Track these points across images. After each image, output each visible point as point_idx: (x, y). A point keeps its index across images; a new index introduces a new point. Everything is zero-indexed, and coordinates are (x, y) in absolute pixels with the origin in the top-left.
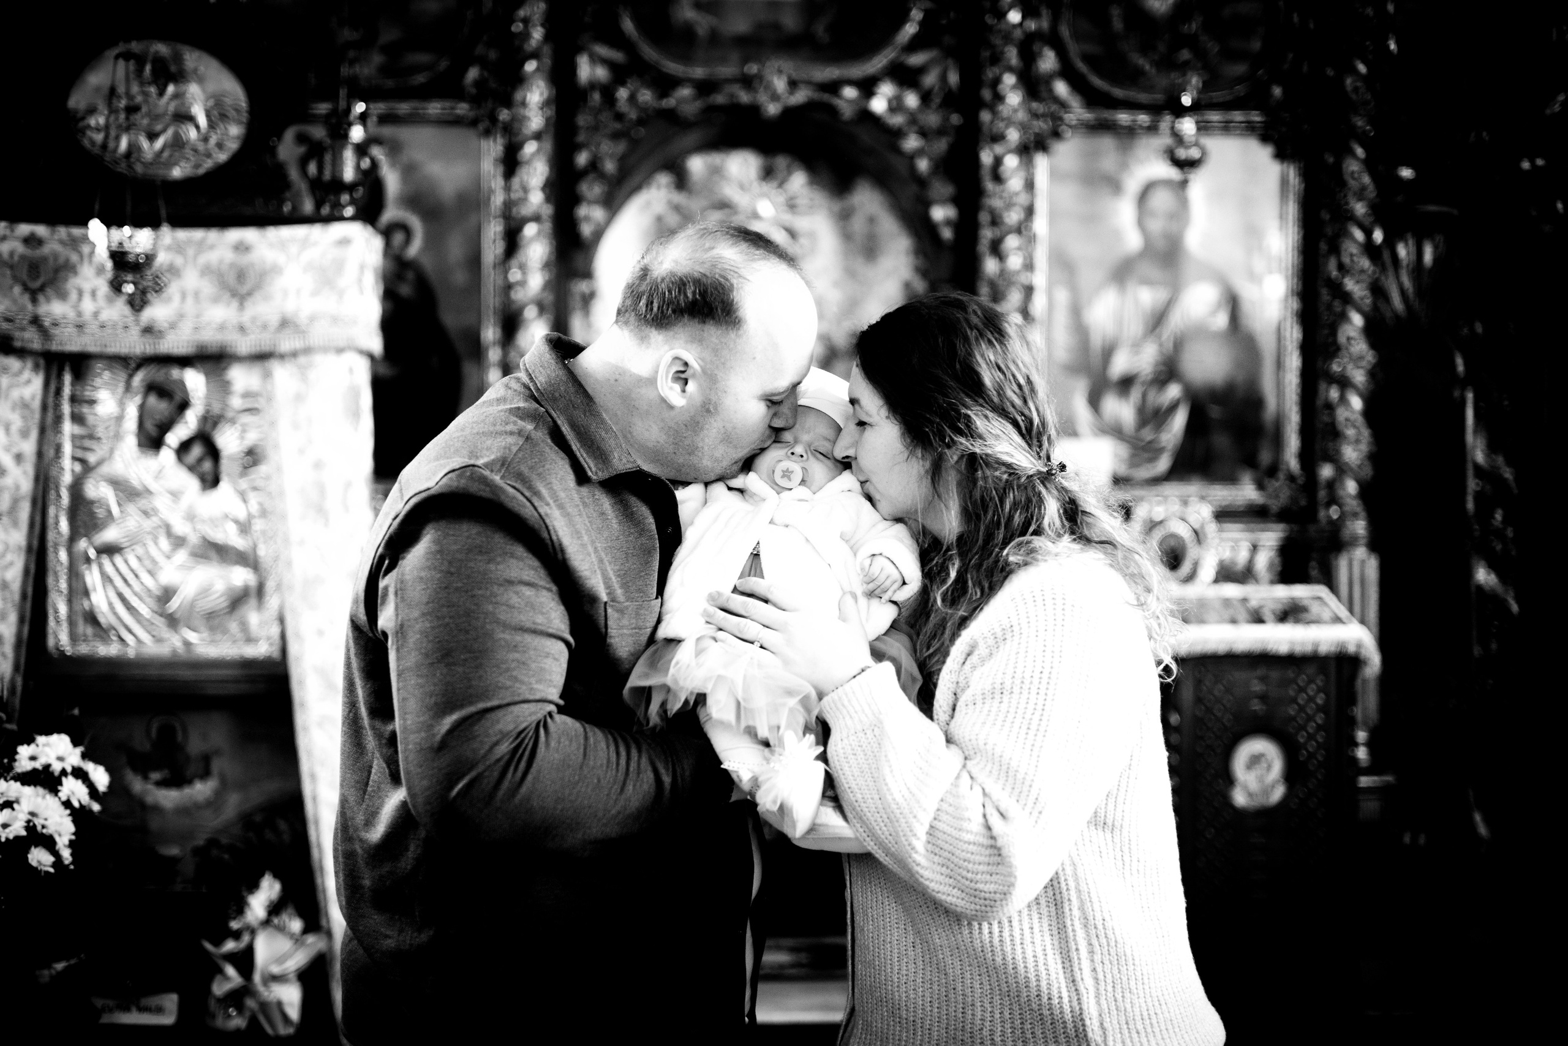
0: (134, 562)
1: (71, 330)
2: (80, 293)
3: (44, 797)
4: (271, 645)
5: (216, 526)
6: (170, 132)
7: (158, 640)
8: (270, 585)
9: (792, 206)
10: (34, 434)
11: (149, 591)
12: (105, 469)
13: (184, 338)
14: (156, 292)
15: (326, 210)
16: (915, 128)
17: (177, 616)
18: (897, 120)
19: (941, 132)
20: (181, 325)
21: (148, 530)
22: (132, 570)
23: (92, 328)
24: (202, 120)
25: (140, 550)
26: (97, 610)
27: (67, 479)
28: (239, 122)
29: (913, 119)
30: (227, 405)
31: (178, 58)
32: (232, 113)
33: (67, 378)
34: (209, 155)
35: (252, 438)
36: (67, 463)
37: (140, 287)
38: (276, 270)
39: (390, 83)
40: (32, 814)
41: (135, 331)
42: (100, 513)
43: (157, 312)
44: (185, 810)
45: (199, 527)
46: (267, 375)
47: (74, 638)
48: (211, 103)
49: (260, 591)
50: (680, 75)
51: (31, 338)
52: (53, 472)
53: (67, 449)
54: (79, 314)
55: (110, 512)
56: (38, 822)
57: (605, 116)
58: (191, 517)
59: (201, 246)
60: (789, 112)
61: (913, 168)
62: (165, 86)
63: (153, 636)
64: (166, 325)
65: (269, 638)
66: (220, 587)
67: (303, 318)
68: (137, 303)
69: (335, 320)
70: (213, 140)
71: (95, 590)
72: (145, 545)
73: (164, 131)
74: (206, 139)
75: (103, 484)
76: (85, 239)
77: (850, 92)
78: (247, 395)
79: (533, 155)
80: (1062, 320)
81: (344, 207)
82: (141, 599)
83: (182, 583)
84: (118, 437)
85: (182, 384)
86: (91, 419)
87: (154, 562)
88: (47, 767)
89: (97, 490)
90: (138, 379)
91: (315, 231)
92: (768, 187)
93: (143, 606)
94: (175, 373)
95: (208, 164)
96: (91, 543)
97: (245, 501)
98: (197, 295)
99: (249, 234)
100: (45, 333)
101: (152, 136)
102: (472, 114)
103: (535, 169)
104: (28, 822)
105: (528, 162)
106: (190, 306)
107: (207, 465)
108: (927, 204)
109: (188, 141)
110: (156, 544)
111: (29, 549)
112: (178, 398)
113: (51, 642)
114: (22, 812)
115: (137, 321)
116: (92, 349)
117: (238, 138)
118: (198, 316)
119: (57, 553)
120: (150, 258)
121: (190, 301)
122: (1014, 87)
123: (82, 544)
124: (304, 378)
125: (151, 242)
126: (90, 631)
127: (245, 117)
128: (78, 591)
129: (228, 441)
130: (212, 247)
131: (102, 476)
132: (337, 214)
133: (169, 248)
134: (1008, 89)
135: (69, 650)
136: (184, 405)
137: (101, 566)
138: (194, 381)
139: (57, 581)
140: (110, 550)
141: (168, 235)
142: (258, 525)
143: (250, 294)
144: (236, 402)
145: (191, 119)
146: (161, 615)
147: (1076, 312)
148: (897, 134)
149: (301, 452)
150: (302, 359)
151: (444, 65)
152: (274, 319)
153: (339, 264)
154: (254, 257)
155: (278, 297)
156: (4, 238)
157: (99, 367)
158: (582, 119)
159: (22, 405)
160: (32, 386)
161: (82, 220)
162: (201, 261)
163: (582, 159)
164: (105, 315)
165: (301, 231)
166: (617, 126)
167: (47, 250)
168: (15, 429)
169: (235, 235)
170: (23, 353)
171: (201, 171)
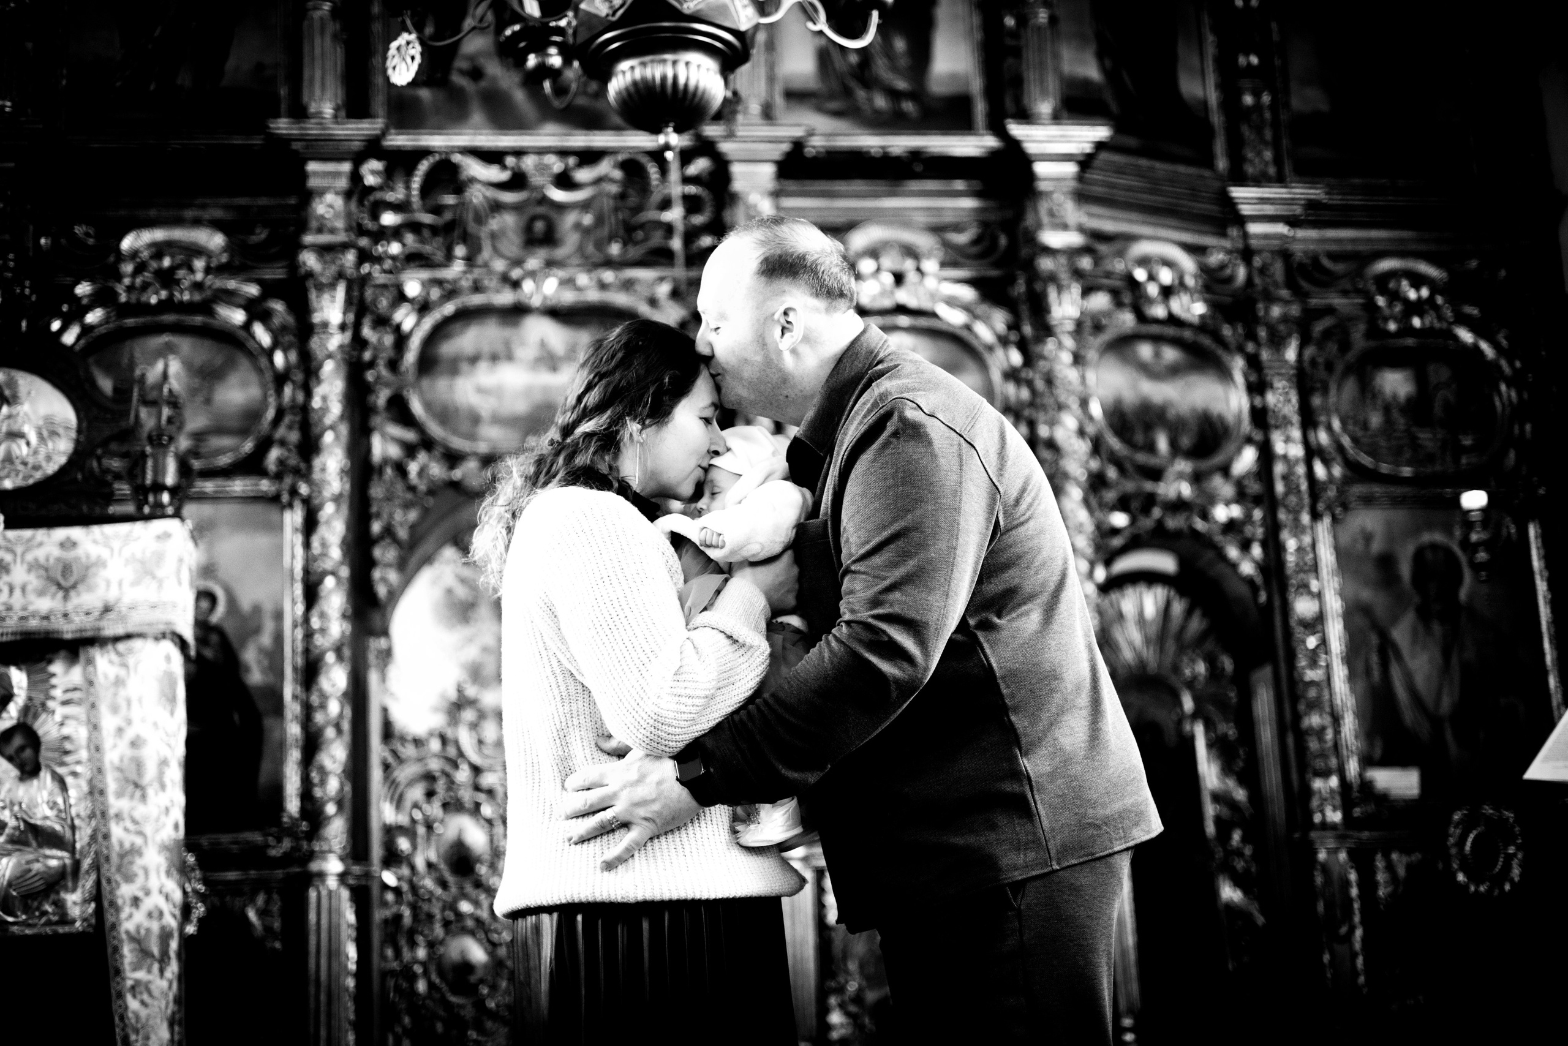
5: (37, 809)
6: (3, 449)
8: (87, 864)
13: (10, 627)
15: (146, 509)
20: (7, 616)
24: (33, 437)
28: (67, 438)
30: (48, 698)
31: (13, 384)
32: (62, 431)
34: (38, 468)
38: (101, 563)
45: (19, 811)
46: (90, 660)
48: (42, 422)
49: (75, 871)
50: (466, 449)
57: (397, 488)
58: (10, 802)
59: (30, 544)
66: (36, 869)
67: (124, 604)
69: (154, 606)
70: (42, 455)
74: (35, 453)
79: (331, 515)
81: (164, 506)
85: (6, 677)
91: (138, 527)
95: (37, 476)
97: (64, 785)
98: (24, 588)
99: (76, 533)
102: (273, 490)
103: (333, 527)
105: (326, 521)
106: (17, 598)
107: (28, 755)
109: (19, 456)
112: (6, 688)
117: (66, 452)
118: (24, 608)
121: (18, 592)
124: (122, 663)
127: (73, 433)
129: (48, 729)
130: (40, 544)
132: (158, 512)
136: (8, 698)
138: (18, 678)
143: (74, 587)
144: (57, 694)
145: (24, 437)
149: (120, 731)
150: (121, 646)
151: (248, 446)
152: (99, 605)
153: (159, 557)
154: (80, 552)
155: (102, 585)
158: (376, 491)
162: (29, 557)
163: (377, 527)
165: (123, 528)
166: (409, 496)
169: (61, 533)
171: (31, 481)
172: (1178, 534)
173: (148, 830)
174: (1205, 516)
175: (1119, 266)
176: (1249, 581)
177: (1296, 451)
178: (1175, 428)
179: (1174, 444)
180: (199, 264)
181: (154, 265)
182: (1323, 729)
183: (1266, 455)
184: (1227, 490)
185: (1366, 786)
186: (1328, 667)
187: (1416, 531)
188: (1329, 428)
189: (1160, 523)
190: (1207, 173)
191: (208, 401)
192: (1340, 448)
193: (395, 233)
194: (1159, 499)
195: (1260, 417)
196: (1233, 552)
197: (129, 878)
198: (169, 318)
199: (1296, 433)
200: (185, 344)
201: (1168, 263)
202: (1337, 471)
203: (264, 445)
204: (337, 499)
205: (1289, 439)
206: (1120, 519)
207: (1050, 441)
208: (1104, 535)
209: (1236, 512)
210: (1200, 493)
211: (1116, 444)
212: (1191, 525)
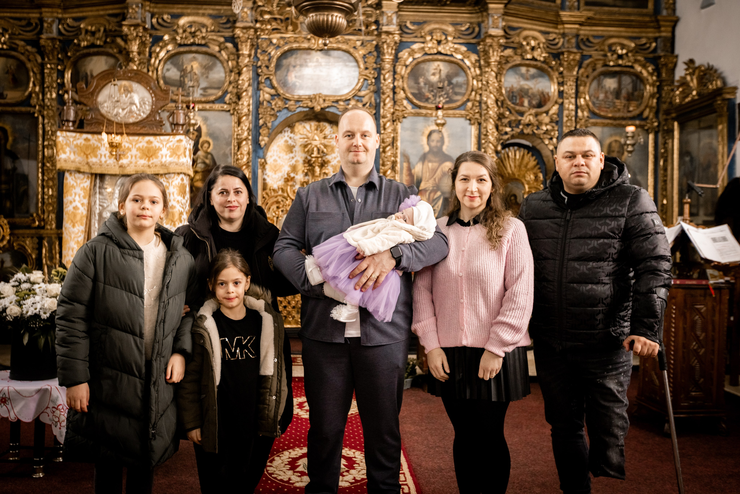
1: (98, 166)
2: (101, 156)
6: (128, 108)
10: (87, 197)
12: (109, 208)
13: (132, 169)
14: (123, 155)
15: (175, 132)
20: (131, 165)
23: (104, 166)
24: (138, 105)
27: (97, 211)
28: (149, 105)
31: (131, 86)
32: (147, 103)
33: (98, 181)
36: (97, 206)
37: (118, 153)
38: (160, 149)
39: (203, 99)
41: (117, 167)
43: (124, 161)
48: (140, 99)
51: (85, 169)
52: (93, 209)
53: (98, 202)
54: (101, 162)
57: (268, 109)
59: (137, 142)
60: (322, 109)
62: (127, 94)
64: (126, 165)
67: (167, 164)
68: (118, 158)
69: (177, 164)
70: (141, 111)
74: (139, 110)
75: (108, 213)
76: (102, 139)
77: (342, 103)
79: (245, 120)
80: (405, 171)
81: (180, 131)
84: (113, 199)
86: (105, 194)
89: (106, 214)
91: (171, 137)
92: (317, 132)
95: (140, 118)
98: (136, 156)
99: (151, 138)
100: (90, 167)
101: (123, 109)
102: (228, 109)
103: (246, 124)
105: (243, 122)
106: (133, 160)
109: (134, 111)
111: (85, 231)
115: (118, 164)
116: (105, 172)
117: (149, 110)
118: (136, 163)
120: (120, 144)
121: (134, 158)
122: (389, 102)
124: (168, 181)
125: (121, 140)
127: (151, 104)
130: (141, 142)
131: (108, 211)
132: (178, 133)
133: (127, 142)
134: (387, 102)
141: (126, 138)
143: (151, 156)
145: (135, 104)
150: (167, 176)
151: (220, 93)
152: (159, 163)
153: (178, 147)
154: (153, 145)
155: (160, 157)
156: (78, 139)
157: (107, 178)
158: (261, 110)
159: (84, 189)
160: (87, 183)
161: (100, 133)
162: (137, 146)
163: (261, 122)
164: (108, 162)
165: (167, 137)
166: (272, 112)
167: (91, 142)
168: (81, 196)
169: (147, 138)
170: (83, 173)
171: (138, 120)
172: (528, 134)
174: (538, 128)
175: (516, 39)
177: (572, 107)
178: (531, 98)
179: (530, 103)
180: (204, 30)
181: (189, 30)
183: (562, 108)
184: (546, 119)
187: (611, 135)
188: (585, 98)
189: (522, 130)
190: (553, 4)
191: (207, 77)
192: (588, 105)
193: (269, 22)
194: (522, 122)
195: (561, 94)
196: (547, 142)
198: (194, 48)
199: (573, 100)
200: (199, 57)
201: (535, 38)
202: (586, 114)
203: (226, 93)
204: (247, 115)
205: (570, 102)
206: (508, 129)
207: (486, 103)
208: (502, 135)
209: (549, 127)
210: (537, 120)
211: (509, 103)
212: (533, 131)
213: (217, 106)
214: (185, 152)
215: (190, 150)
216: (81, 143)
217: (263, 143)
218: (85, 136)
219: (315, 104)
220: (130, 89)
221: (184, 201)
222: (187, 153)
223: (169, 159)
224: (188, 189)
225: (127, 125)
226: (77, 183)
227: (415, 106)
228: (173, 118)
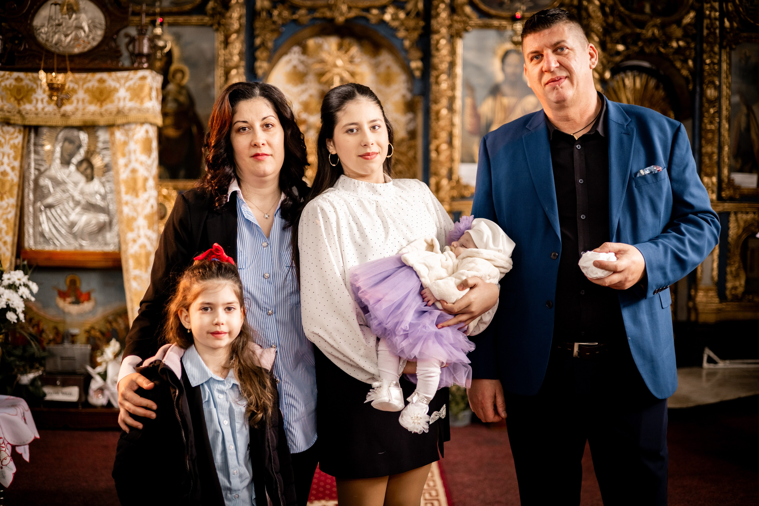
0: (59, 211)
1: (33, 116)
2: (37, 100)
3: (13, 294)
4: (115, 246)
5: (93, 197)
6: (73, 34)
7: (69, 244)
8: (115, 221)
9: (351, 61)
10: (19, 159)
11: (65, 223)
12: (47, 173)
13: (78, 118)
14: (67, 99)
15: (136, 65)
16: (403, 28)
17: (76, 234)
18: (395, 24)
19: (415, 29)
20: (77, 113)
21: (65, 198)
22: (58, 215)
23: (42, 115)
24: (86, 29)
25: (61, 207)
26: (44, 231)
27: (32, 177)
28: (101, 29)
29: (402, 23)
30: (97, 147)
31: (78, 4)
32: (99, 26)
33: (33, 135)
34: (89, 43)
35: (107, 160)
36: (32, 171)
37: (60, 97)
38: (116, 90)
39: (175, 9)
40: (8, 300)
41: (58, 116)
42: (46, 191)
43: (68, 108)
44: (81, 315)
45: (85, 197)
46: (112, 134)
47: (35, 242)
48: (90, 21)
49: (110, 223)
50: (301, 4)
51: (17, 119)
52: (27, 174)
53: (33, 165)
54: (37, 109)
55: (49, 191)
56: (10, 303)
57: (268, 22)
58: (82, 193)
59: (85, 81)
60: (347, 21)
61: (402, 45)
62: (72, 15)
63: (67, 242)
64: (71, 113)
65: (114, 243)
66: (94, 222)
67: (126, 110)
68: (60, 104)
69: (139, 110)
70: (91, 37)
71: (44, 223)
72: (63, 204)
73: (71, 33)
74: (88, 36)
75: (47, 179)
76: (38, 79)
77: (375, 12)
78: (105, 142)
79: (235, 40)
80: (468, 111)
81: (143, 64)
82: (62, 227)
83: (79, 220)
84: (52, 160)
85: (78, 137)
86: (42, 152)
87: (67, 212)
88: (14, 282)
89: (45, 182)
90: (61, 135)
91: (131, 74)
92: (340, 53)
93: (63, 230)
94: (75, 133)
95: (89, 47)
96: (42, 204)
97: (104, 186)
98: (83, 100)
99: (104, 75)
100: (23, 117)
101: (66, 36)
102: (210, 22)
103: (236, 46)
104: (7, 302)
105: (232, 43)
106: (80, 105)
107: (89, 171)
108: (409, 61)
109: (81, 37)
110: (68, 204)
111: (17, 206)
112: (77, 143)
113: (26, 245)
114: (4, 298)
115: (59, 112)
116: (41, 123)
117: (101, 36)
118: (84, 109)
119: (28, 208)
120: (63, 85)
121: (80, 103)
122: (444, 10)
123: (39, 204)
124: (127, 135)
125: (64, 79)
126: (42, 240)
127: (104, 27)
128: (37, 223)
129: (98, 162)
130: (90, 81)
131: (46, 176)
132: (140, 66)
133: (71, 81)
134: (441, 10)
135: (33, 248)
136: (80, 146)
137: (46, 213)
138: (83, 136)
139: (29, 219)
140: (50, 207)
141: (70, 76)
142: (109, 197)
143: (105, 100)
144: (100, 145)
145: (82, 28)
146: (70, 234)
147: (475, 108)
148: (395, 30)
149: (126, 166)
150: (127, 127)
151: (199, 1)
152: (114, 110)
153: (141, 88)
154: (106, 84)
155: (116, 101)
156: (8, 79)
157: (45, 130)
158: (258, 24)
159: (14, 147)
160: (18, 139)
161: (37, 70)
162: (85, 86)
163: (258, 41)
164: (46, 109)
165: (125, 74)
166: (273, 27)
167: (24, 83)
168: (11, 156)
169: (98, 76)
170: (14, 125)
171: (86, 50)
172: (651, 54)
173: (139, 209)
174: (666, 45)
176: (686, 79)
177: (715, 14)
179: (652, 8)
182: (713, 153)
183: (700, 16)
184: (678, 32)
185: (731, 182)
186: (720, 123)
189: (642, 49)
192: (738, 12)
194: (642, 37)
196: (678, 65)
197: (132, 230)
199: (716, 5)
202: (735, 24)
203: (206, 1)
204: (238, 32)
205: (712, 9)
206: (621, 47)
207: (586, 9)
208: (612, 56)
209: (681, 43)
210: (665, 34)
211: (622, 9)
212: (658, 50)
213: (194, 19)
214: (150, 94)
215: (157, 90)
216: (10, 85)
217: (260, 72)
218: (15, 74)
219: (336, 14)
220: (75, 8)
221: (149, 162)
222: (154, 94)
223: (129, 104)
224: (155, 144)
225: (73, 57)
226: (5, 139)
227: (483, 14)
228: (134, 47)
